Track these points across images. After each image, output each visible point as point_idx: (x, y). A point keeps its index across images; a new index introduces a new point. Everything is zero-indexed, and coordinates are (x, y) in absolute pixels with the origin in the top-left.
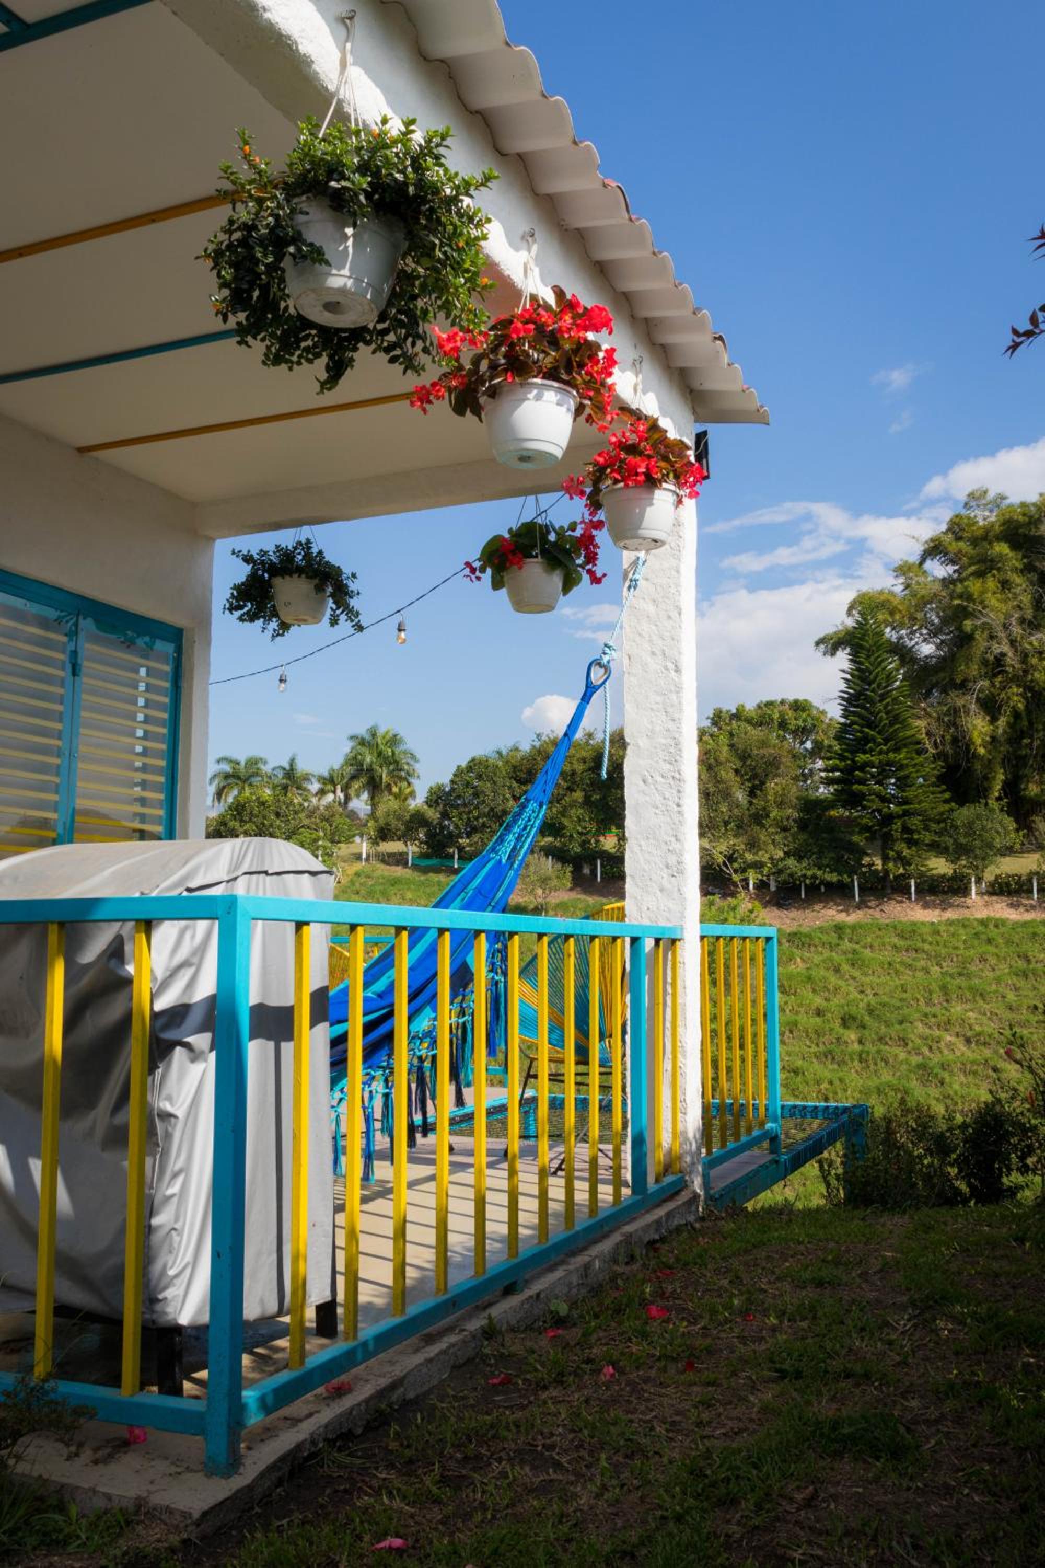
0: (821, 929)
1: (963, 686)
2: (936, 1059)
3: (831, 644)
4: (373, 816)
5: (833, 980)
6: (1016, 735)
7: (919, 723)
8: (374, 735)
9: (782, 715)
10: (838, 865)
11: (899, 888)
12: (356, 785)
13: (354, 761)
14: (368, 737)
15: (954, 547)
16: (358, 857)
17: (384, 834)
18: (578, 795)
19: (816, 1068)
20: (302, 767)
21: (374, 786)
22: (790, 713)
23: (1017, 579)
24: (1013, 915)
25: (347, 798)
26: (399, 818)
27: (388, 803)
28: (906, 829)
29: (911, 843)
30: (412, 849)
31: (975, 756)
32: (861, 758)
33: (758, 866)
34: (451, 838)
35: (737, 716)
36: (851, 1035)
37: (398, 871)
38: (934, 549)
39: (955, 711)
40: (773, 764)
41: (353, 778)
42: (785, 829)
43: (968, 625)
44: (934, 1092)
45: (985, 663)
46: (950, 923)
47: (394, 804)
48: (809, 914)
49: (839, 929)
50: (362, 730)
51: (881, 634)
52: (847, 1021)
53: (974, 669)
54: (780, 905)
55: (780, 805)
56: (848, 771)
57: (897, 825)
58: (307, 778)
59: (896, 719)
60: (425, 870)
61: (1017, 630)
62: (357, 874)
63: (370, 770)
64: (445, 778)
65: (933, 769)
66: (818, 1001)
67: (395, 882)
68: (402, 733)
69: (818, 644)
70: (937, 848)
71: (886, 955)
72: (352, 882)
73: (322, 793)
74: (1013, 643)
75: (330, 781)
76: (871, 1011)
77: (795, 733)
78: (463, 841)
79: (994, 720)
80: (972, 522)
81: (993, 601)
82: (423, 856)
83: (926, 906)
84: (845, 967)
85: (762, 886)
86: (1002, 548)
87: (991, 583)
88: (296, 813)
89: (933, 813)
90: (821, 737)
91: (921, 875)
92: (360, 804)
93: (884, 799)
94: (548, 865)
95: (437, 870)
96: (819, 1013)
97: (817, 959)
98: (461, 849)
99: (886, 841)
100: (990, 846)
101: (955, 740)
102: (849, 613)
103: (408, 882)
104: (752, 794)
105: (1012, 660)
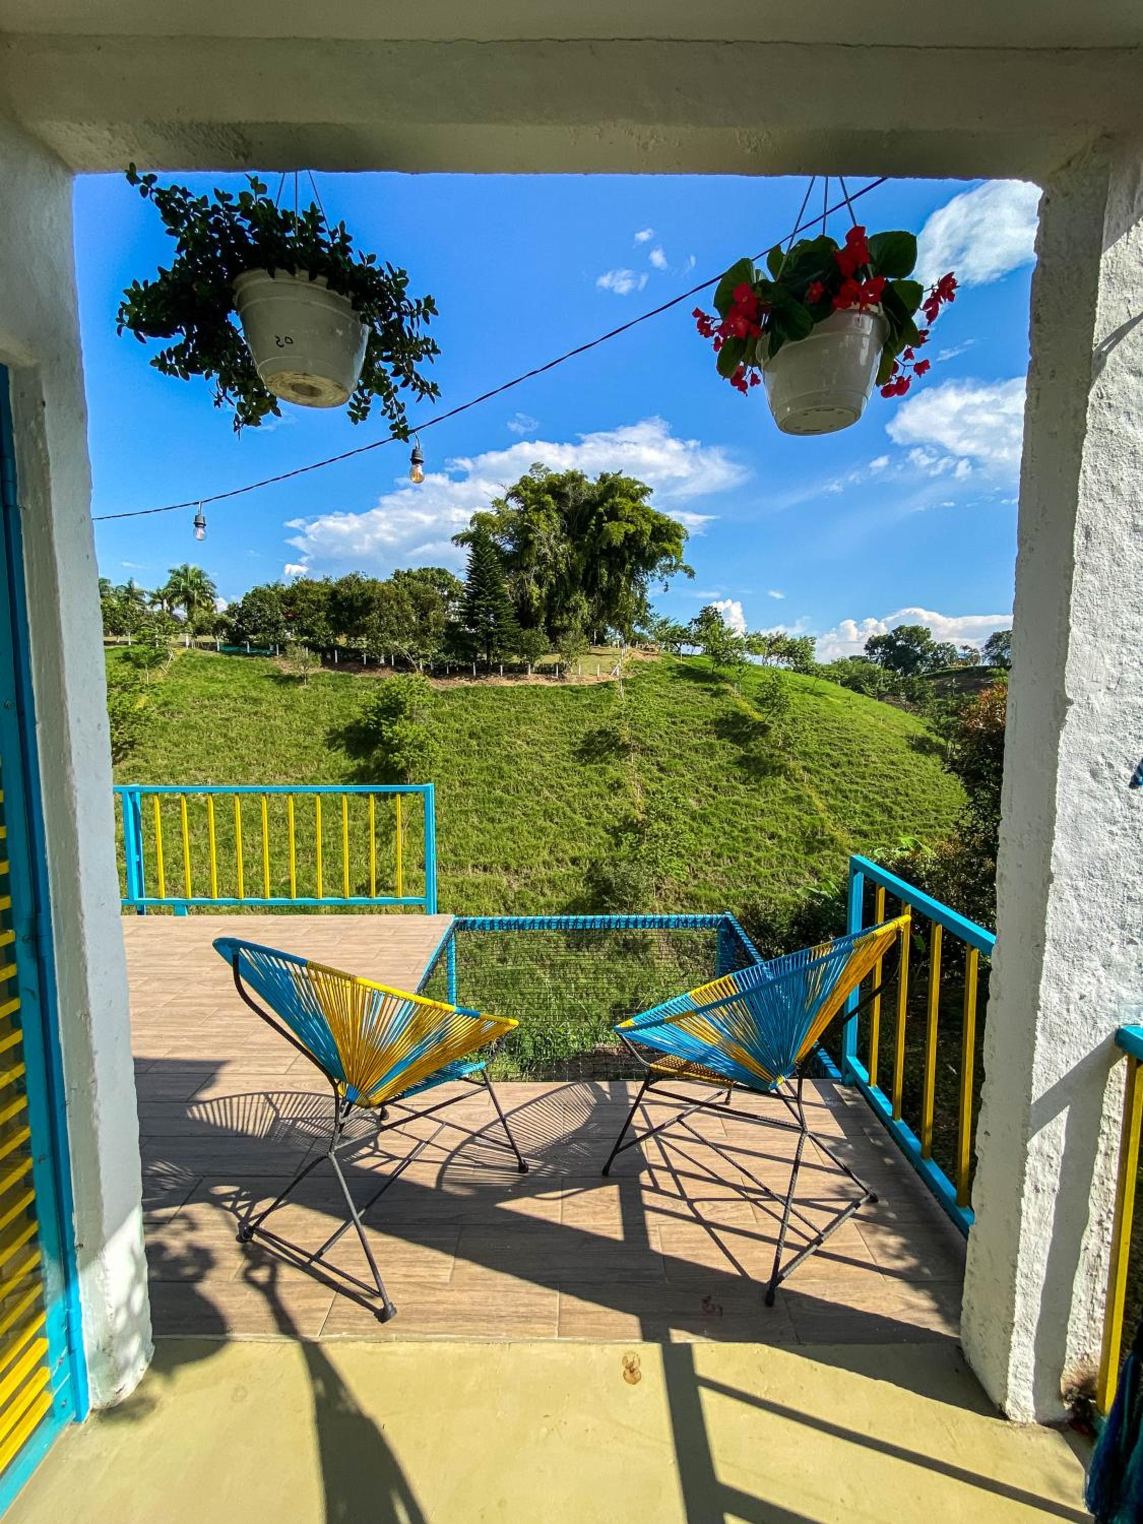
0: (457, 689)
1: (526, 569)
2: (514, 752)
3: (461, 540)
4: (190, 619)
5: (465, 715)
6: (550, 596)
7: (505, 586)
8: (186, 570)
9: (432, 576)
10: (466, 658)
11: (495, 670)
12: (176, 600)
13: (174, 584)
14: (182, 571)
15: (524, 493)
16: (184, 645)
17: (199, 631)
18: (322, 614)
19: (458, 759)
20: (137, 586)
21: (189, 601)
22: (437, 576)
23: (555, 515)
24: (547, 683)
25: (172, 609)
26: (209, 622)
27: (200, 614)
28: (499, 640)
29: (501, 647)
30: (219, 641)
31: (533, 605)
32: (477, 602)
33: (425, 657)
34: (244, 635)
35: (408, 574)
36: (474, 742)
37: (211, 654)
38: (514, 494)
39: (522, 581)
40: (432, 603)
41: (175, 596)
42: (439, 638)
43: (531, 536)
44: (513, 768)
45: (538, 557)
46: (520, 687)
47: (205, 614)
48: (452, 682)
49: (467, 689)
50: (178, 567)
51: (487, 537)
52: (472, 735)
53: (534, 561)
54: (436, 677)
55: (436, 625)
56: (471, 609)
57: (495, 639)
58: (142, 593)
59: (495, 583)
60: (230, 654)
61: (552, 541)
62: (184, 655)
63: (185, 590)
64: (238, 600)
65: (512, 611)
66: (457, 726)
67: (210, 660)
68: (205, 570)
69: (453, 539)
70: (514, 650)
71: (489, 703)
72: (181, 660)
73: (153, 603)
74: (551, 548)
75: (158, 597)
76: (483, 730)
77: (439, 586)
78: (251, 637)
79: (541, 587)
80: (532, 480)
81: (543, 525)
82: (226, 645)
83: (508, 679)
84: (470, 709)
85: (426, 667)
86: (548, 498)
87: (542, 516)
88: (138, 616)
89: (512, 633)
90: (453, 589)
91: (506, 663)
92: (181, 612)
93: (489, 625)
94: (306, 652)
95: (238, 654)
96: (457, 731)
97: (456, 705)
98: (251, 642)
99: (489, 647)
100: (538, 650)
101: (522, 596)
102: (472, 523)
103: (218, 661)
104: (421, 619)
105: (550, 556)
